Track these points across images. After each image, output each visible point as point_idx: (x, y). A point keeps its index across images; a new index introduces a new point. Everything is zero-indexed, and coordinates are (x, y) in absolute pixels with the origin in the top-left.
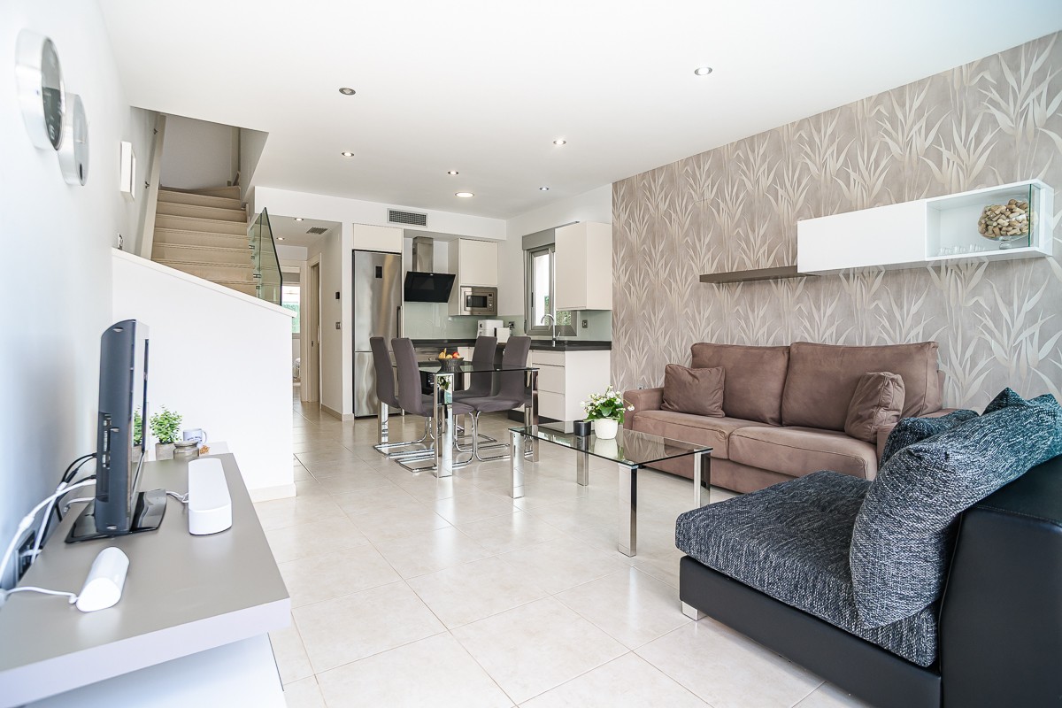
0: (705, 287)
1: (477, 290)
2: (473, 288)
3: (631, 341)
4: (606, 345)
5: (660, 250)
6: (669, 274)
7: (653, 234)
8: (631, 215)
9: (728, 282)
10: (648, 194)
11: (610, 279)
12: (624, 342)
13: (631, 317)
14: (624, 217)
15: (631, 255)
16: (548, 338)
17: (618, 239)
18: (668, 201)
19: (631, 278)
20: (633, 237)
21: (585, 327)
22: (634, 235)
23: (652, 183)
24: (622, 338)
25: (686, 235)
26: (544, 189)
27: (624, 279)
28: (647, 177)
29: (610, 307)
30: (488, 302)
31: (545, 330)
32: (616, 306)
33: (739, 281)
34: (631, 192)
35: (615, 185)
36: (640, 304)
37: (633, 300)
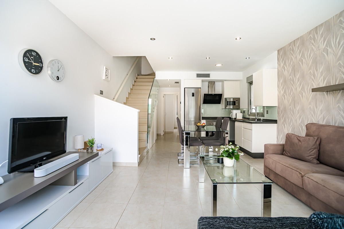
0: (319, 94)
1: (234, 99)
2: (233, 98)
3: (285, 120)
4: (275, 122)
5: (297, 78)
6: (302, 89)
7: (294, 71)
8: (285, 64)
9: (333, 91)
10: (292, 52)
11: (276, 93)
12: (282, 120)
13: (285, 110)
14: (282, 65)
15: (285, 82)
16: (254, 117)
17: (280, 75)
18: (301, 53)
19: (285, 92)
20: (286, 73)
21: (267, 113)
22: (286, 71)
23: (294, 46)
24: (281, 119)
25: (310, 69)
26: (248, 58)
27: (282, 92)
28: (292, 44)
29: (277, 105)
30: (236, 103)
31: (254, 114)
32: (279, 104)
33: (340, 90)
34: (285, 53)
35: (278, 51)
36: (289, 103)
37: (286, 102)
